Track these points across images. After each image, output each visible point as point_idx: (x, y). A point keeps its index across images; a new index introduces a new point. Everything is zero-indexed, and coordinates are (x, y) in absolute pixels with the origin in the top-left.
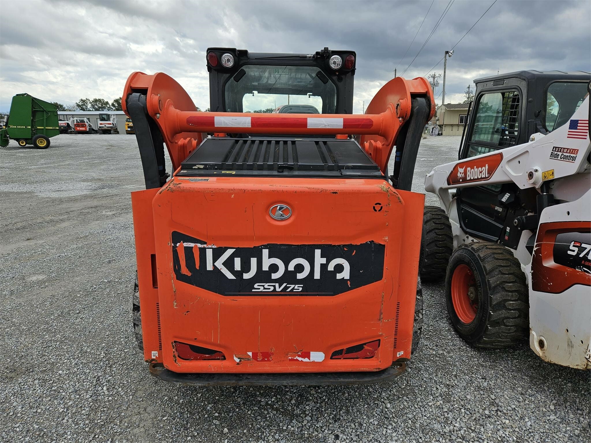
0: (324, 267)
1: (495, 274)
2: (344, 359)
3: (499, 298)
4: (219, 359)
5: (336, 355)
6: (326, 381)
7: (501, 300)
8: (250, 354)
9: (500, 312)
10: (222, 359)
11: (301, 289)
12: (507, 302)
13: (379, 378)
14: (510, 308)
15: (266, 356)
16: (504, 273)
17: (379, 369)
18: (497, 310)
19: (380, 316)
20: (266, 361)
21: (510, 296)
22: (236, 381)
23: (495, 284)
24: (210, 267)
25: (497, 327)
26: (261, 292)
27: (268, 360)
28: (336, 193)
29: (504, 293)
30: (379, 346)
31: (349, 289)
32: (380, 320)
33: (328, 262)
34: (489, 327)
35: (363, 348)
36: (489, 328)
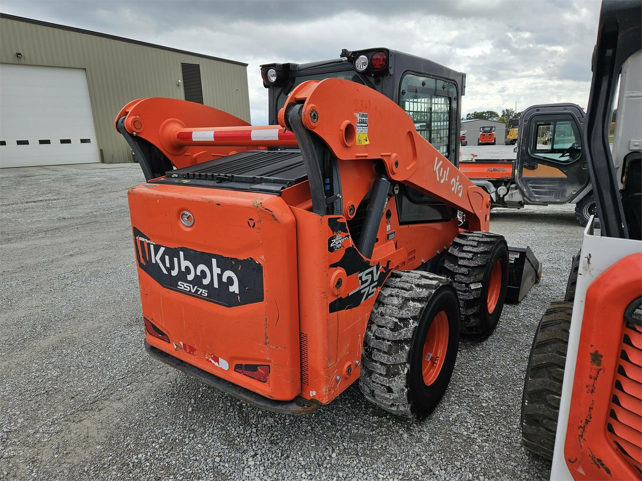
0: (220, 276)
1: (548, 350)
2: (244, 374)
3: (537, 385)
4: (166, 341)
5: (238, 368)
6: (230, 390)
7: (540, 388)
8: (181, 343)
9: (537, 406)
10: (168, 342)
11: (206, 295)
12: (550, 394)
13: (272, 407)
14: (553, 404)
15: (192, 350)
16: (561, 353)
17: (271, 397)
18: (535, 401)
19: (266, 340)
20: (191, 354)
21: (557, 387)
22: (176, 364)
23: (539, 363)
24: (154, 262)
25: (533, 427)
26: (182, 290)
27: (193, 354)
28: (219, 204)
29: (547, 379)
30: (269, 373)
31: (240, 304)
32: (266, 344)
33: (223, 272)
34: (525, 422)
35: (257, 370)
36: (524, 424)
